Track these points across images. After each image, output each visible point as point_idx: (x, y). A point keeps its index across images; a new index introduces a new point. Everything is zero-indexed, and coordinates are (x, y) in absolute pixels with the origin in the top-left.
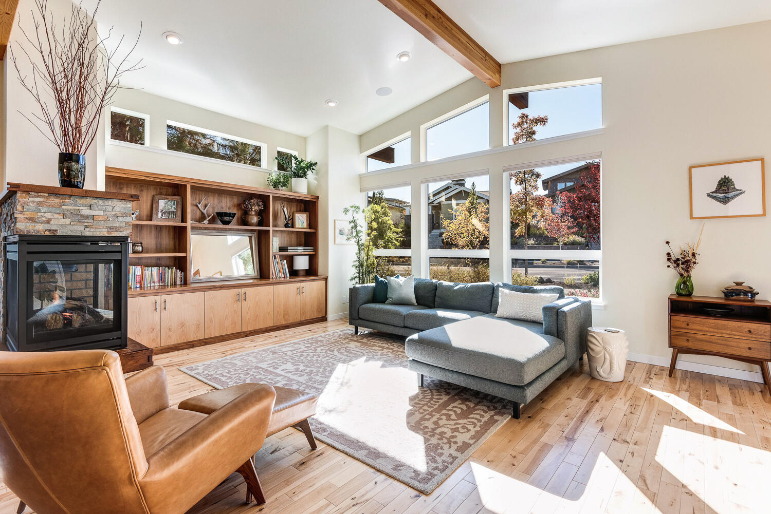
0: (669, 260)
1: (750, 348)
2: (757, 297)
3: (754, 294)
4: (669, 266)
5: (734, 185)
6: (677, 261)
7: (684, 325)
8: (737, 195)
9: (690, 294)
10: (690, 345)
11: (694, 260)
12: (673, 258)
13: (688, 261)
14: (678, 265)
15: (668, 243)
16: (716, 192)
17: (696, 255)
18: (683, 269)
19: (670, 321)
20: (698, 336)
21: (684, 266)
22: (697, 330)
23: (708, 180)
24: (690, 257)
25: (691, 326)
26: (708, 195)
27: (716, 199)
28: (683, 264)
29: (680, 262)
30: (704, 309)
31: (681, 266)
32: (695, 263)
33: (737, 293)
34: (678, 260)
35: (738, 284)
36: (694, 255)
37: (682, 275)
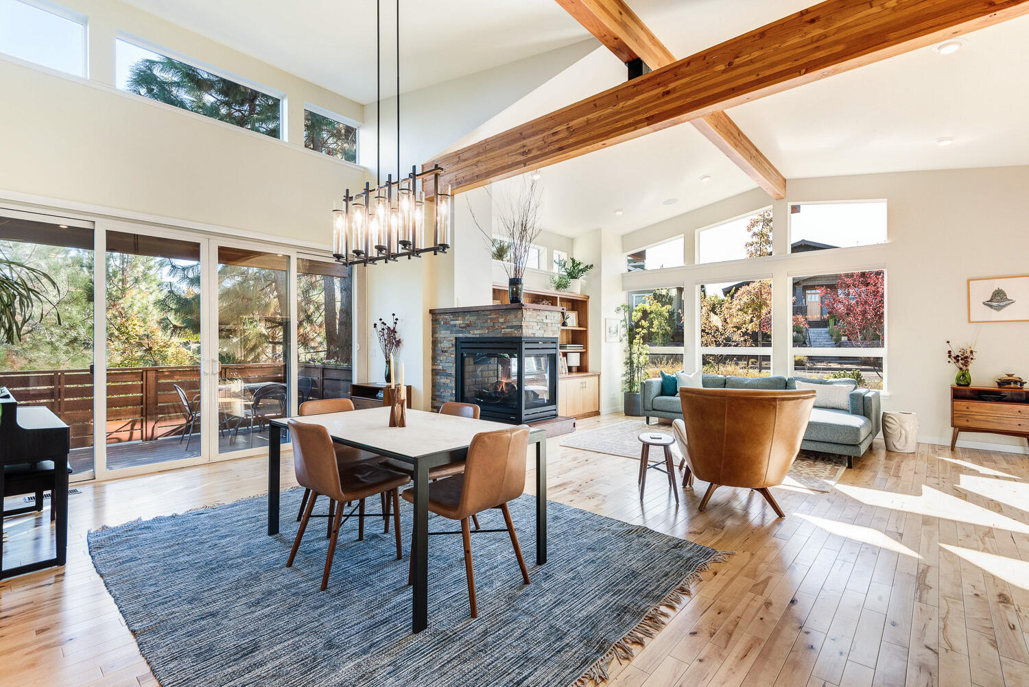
0: (950, 356)
1: (1019, 425)
2: (1025, 385)
3: (1022, 384)
4: (949, 362)
5: (1006, 296)
6: (956, 357)
7: (965, 409)
8: (1009, 304)
9: (968, 385)
10: (971, 424)
11: (971, 357)
12: (953, 355)
13: (966, 357)
14: (958, 361)
15: (948, 342)
16: (991, 301)
17: (974, 353)
18: (962, 364)
19: (953, 406)
20: (977, 417)
21: (963, 362)
22: (976, 412)
23: (983, 291)
24: (968, 354)
25: (971, 409)
26: (984, 303)
27: (991, 306)
28: (962, 359)
29: (960, 358)
30: (981, 395)
31: (960, 361)
32: (972, 359)
33: (1008, 382)
34: (958, 356)
35: (1009, 375)
36: (972, 352)
37: (961, 369)
